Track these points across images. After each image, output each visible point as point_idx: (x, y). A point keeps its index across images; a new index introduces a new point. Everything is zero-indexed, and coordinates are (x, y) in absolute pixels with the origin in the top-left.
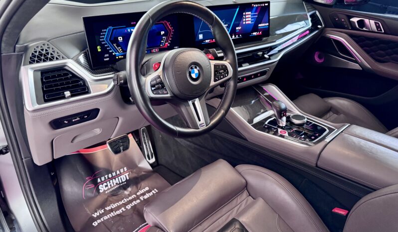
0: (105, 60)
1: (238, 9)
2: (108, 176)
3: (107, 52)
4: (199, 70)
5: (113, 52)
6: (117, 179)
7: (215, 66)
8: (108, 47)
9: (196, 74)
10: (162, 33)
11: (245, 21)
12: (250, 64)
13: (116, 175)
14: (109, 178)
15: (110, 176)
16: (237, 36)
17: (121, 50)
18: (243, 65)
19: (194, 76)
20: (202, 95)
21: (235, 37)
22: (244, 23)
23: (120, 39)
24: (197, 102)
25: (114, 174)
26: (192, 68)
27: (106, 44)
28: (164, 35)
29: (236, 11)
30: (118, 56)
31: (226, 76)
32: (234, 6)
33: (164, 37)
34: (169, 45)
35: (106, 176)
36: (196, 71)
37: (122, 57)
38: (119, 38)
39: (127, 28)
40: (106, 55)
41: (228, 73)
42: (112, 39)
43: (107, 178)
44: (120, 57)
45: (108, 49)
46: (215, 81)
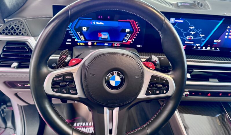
0: (67, 43)
1: (221, 22)
2: (82, 124)
3: (70, 37)
4: (122, 79)
5: (75, 39)
6: (87, 128)
7: (153, 77)
8: (72, 33)
9: (116, 82)
10: (128, 30)
11: (228, 35)
12: (220, 81)
13: (88, 126)
14: (82, 126)
15: (84, 124)
16: (213, 48)
17: (83, 38)
18: (210, 80)
19: (113, 83)
20: (125, 105)
21: (211, 48)
22: (226, 37)
23: (85, 29)
24: (116, 110)
25: (87, 124)
26: (113, 74)
27: (70, 31)
28: (128, 33)
29: (219, 23)
30: (80, 43)
31: (164, 93)
32: (219, 18)
33: (128, 35)
34: (132, 42)
35: (81, 123)
36: (118, 79)
37: (84, 44)
38: (83, 28)
39: (93, 21)
40: (68, 40)
41: (167, 90)
42: (77, 27)
43: (81, 125)
44: (81, 44)
45: (71, 35)
46: (147, 94)
